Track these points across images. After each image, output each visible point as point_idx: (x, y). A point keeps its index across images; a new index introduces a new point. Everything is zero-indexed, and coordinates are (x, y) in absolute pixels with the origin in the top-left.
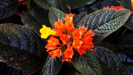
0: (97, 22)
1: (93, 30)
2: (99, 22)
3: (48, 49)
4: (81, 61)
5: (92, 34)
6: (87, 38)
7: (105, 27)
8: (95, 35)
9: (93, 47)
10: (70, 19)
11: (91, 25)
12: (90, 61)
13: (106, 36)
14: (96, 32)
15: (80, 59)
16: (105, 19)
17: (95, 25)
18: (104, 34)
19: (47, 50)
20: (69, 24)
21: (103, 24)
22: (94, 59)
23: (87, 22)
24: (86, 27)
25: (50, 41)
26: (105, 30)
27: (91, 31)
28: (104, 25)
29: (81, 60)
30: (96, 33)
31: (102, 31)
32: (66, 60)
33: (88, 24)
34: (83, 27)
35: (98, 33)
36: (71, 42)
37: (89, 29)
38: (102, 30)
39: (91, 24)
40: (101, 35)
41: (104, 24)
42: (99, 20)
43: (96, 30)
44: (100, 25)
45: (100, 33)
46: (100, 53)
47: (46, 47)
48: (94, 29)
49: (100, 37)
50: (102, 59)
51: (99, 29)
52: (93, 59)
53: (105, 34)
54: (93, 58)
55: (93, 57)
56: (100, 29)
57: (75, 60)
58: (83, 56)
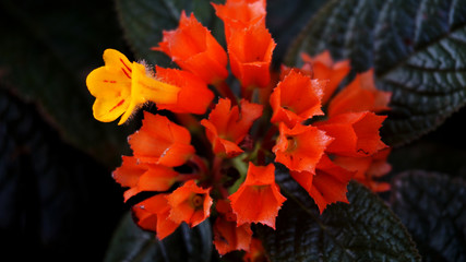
0: (399, 28)
1: (379, 74)
2: (414, 27)
3: (128, 188)
4: (321, 248)
5: (375, 95)
6: (355, 117)
7: (448, 56)
8: (393, 103)
9: (385, 169)
10: (248, 15)
11: (369, 46)
12: (373, 248)
13: (457, 106)
14: (395, 86)
15: (313, 239)
16: (447, 10)
17: (392, 45)
18: (442, 93)
19: (128, 195)
20: (249, 39)
21: (435, 40)
22: (396, 237)
23: (342, 31)
24: (336, 57)
25: (140, 142)
26: (452, 69)
27: (367, 79)
28: (445, 44)
29: (321, 246)
30: (399, 93)
31: (434, 79)
32: (235, 243)
33: (352, 43)
34: (324, 58)
35: (413, 90)
36: (258, 147)
37: (357, 68)
38: (431, 71)
39: (364, 41)
40: (425, 99)
41: (443, 36)
42: (413, 16)
43: (397, 76)
44: (422, 46)
45: (422, 88)
46: (424, 205)
47: (116, 174)
48: (382, 69)
49: (422, 113)
50: (437, 242)
51: (412, 68)
52: (386, 236)
53: (452, 92)
54: (389, 231)
55: (386, 224)
56: (421, 70)
57: (285, 245)
58: (330, 224)
